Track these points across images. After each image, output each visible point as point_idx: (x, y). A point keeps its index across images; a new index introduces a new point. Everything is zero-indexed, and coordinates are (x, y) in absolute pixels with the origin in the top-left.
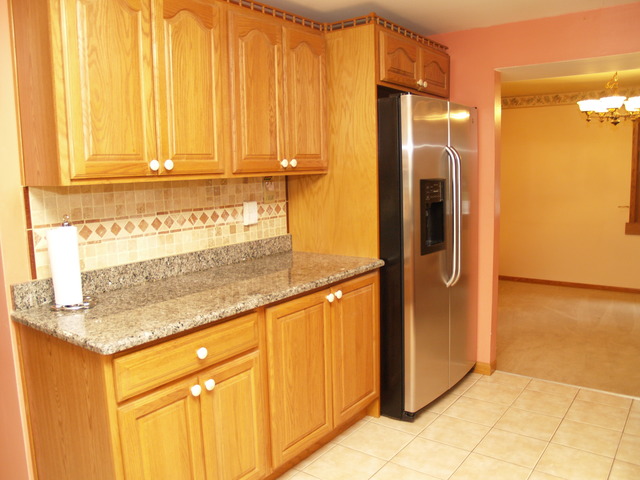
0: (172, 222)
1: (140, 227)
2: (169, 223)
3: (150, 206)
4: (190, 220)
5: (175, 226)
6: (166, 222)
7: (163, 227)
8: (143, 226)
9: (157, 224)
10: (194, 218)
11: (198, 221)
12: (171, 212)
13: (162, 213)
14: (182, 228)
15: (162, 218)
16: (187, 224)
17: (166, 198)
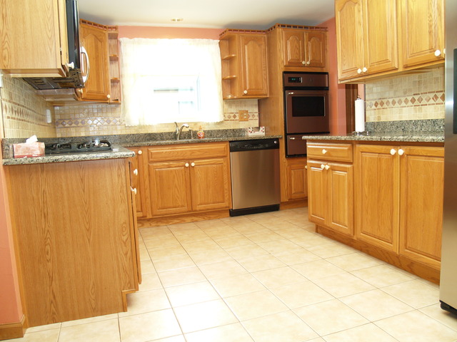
0: (422, 100)
1: (405, 102)
2: (420, 100)
3: (410, 90)
4: (433, 99)
5: (424, 102)
6: (418, 100)
7: (417, 103)
8: (406, 101)
9: (413, 100)
10: (436, 97)
11: (439, 99)
12: (422, 94)
13: (417, 94)
14: (428, 103)
15: (416, 97)
16: (432, 101)
17: (419, 85)
